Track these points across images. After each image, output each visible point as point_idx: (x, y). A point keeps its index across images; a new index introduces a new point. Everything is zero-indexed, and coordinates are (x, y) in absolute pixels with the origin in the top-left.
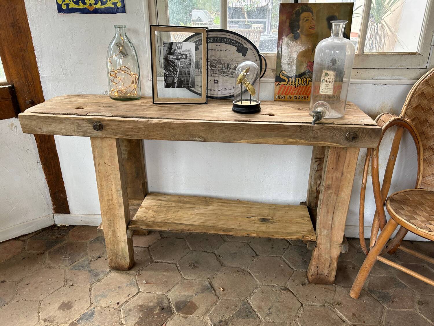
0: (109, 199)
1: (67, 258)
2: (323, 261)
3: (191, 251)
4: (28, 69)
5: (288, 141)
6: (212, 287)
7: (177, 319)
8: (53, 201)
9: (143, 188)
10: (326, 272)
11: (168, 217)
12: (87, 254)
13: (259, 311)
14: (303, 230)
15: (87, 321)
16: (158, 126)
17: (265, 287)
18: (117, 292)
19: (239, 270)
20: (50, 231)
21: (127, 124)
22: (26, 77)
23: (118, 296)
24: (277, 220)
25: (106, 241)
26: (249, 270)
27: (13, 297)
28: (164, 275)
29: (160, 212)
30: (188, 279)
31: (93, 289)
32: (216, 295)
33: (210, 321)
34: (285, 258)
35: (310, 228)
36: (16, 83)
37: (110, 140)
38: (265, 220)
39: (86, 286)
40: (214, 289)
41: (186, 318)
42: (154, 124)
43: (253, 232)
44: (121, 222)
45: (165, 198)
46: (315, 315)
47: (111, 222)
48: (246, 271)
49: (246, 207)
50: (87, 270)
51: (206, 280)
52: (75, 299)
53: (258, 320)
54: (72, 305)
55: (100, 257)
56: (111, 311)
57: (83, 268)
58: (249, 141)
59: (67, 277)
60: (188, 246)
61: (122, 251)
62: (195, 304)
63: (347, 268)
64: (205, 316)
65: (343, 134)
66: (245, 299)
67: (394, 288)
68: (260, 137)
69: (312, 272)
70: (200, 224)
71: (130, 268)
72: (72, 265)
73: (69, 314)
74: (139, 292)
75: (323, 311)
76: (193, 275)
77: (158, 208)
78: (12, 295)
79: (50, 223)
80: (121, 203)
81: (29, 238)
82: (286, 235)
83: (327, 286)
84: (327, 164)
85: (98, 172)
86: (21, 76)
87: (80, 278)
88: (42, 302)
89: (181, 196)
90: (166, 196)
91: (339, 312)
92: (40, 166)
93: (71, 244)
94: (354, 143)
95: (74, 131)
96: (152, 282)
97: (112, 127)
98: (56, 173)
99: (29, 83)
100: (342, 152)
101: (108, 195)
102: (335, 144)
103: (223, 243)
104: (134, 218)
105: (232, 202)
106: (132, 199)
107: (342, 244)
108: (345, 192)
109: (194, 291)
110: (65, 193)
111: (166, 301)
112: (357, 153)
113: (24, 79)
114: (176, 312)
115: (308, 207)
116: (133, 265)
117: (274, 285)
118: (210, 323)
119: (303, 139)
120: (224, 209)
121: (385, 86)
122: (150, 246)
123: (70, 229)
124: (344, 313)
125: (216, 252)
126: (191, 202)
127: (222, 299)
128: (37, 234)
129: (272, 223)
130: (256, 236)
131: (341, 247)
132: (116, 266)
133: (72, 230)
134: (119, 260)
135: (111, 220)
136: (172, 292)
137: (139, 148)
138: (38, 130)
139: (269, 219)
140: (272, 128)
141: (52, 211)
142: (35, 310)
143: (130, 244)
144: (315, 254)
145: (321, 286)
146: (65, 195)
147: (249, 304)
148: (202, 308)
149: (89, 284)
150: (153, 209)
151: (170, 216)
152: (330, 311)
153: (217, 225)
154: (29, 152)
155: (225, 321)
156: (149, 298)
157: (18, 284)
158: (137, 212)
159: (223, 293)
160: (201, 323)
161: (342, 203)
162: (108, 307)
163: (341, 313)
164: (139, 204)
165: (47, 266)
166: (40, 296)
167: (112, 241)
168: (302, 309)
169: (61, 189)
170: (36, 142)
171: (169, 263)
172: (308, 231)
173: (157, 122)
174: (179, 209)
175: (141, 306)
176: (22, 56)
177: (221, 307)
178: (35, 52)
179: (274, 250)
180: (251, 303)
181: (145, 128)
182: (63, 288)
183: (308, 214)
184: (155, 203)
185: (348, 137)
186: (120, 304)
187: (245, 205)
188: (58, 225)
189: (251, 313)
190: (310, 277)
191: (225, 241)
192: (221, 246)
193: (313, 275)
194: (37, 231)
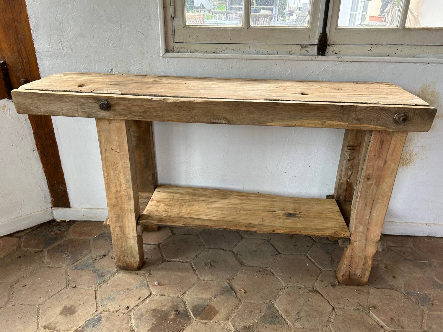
0: (117, 191)
1: (68, 256)
2: (356, 260)
3: (206, 248)
4: (22, 43)
5: (327, 123)
6: (232, 289)
7: (196, 325)
8: (51, 194)
9: (153, 179)
10: (359, 272)
11: (183, 211)
12: (91, 252)
13: (287, 316)
14: (333, 226)
15: (93, 328)
16: (175, 106)
17: (291, 288)
18: (126, 295)
19: (261, 270)
20: (49, 226)
21: (139, 103)
22: (19, 51)
23: (127, 299)
24: (304, 215)
25: (112, 238)
26: (272, 270)
27: (8, 300)
28: (178, 276)
29: (173, 206)
30: (205, 280)
31: (98, 292)
32: (237, 298)
33: (233, 327)
34: (310, 257)
35: (342, 224)
36: (8, 58)
37: (118, 122)
38: (291, 215)
39: (90, 288)
40: (234, 291)
41: (206, 324)
42: (170, 103)
43: (279, 228)
44: (130, 216)
45: (178, 190)
46: (350, 320)
47: (118, 217)
48: (268, 271)
49: (268, 201)
50: (91, 270)
51: (225, 281)
52: (79, 302)
53: (286, 326)
54: (76, 309)
55: (105, 256)
56: (120, 316)
57: (86, 268)
58: (281, 123)
59: (69, 278)
60: (202, 243)
61: (131, 249)
62: (214, 308)
63: (379, 268)
64: (226, 322)
65: (390, 115)
66: (269, 302)
67: (432, 289)
68: (293, 119)
69: (343, 272)
70: (218, 219)
71: (140, 268)
72: (74, 264)
73: (72, 320)
74: (150, 295)
75: (358, 316)
76: (210, 276)
77: (170, 201)
78: (7, 299)
79: (48, 218)
80: (130, 195)
81: (25, 235)
82: (316, 231)
83: (359, 287)
84: (369, 151)
85: (105, 160)
86: (13, 51)
87: (84, 278)
88: (41, 306)
89: (195, 188)
90: (179, 188)
91: (375, 317)
92: (36, 154)
93: (72, 241)
94: (404, 127)
95: (77, 112)
96: (164, 283)
97: (122, 107)
98: (54, 163)
99: (23, 59)
100: (387, 137)
101: (116, 186)
102: (381, 128)
103: (241, 240)
104: (145, 212)
105: (252, 195)
106: (141, 191)
107: (380, 241)
108: (387, 183)
109: (212, 293)
110: (65, 184)
111: (181, 304)
112: (404, 138)
113: (17, 54)
114: (193, 317)
115: (336, 200)
116: (143, 265)
117: (301, 286)
118: (233, 329)
119: (344, 121)
120: (244, 203)
121: (428, 65)
122: (161, 243)
123: (71, 225)
124: (380, 317)
125: (233, 250)
126: (206, 194)
127: (245, 302)
128: (34, 230)
129: (299, 218)
130: (283, 233)
131: (378, 244)
132: (124, 266)
133: (73, 226)
134: (128, 259)
135: (118, 215)
136: (188, 295)
137: (149, 134)
138: (35, 110)
139: (295, 214)
140: (309, 108)
141: (50, 205)
142: (33, 316)
143: (140, 241)
144: (348, 252)
145: (352, 287)
146: (64, 187)
147: (275, 307)
148: (222, 313)
149: (94, 285)
150: (165, 203)
151: (184, 211)
152: (366, 316)
153: (238, 220)
154: (24, 138)
155: (249, 327)
156: (163, 301)
157: (13, 285)
158: (147, 206)
159: (245, 295)
160: (223, 329)
161: (382, 195)
162: (117, 311)
163: (377, 317)
164: (148, 197)
165: (46, 266)
166: (38, 299)
167: (119, 238)
168: (334, 314)
169: (60, 180)
170: (31, 127)
171: (183, 262)
172: (340, 227)
173: (174, 100)
174: (194, 203)
175: (154, 310)
176: (15, 28)
177: (244, 312)
178: (30, 23)
179: (297, 247)
180: (277, 307)
181: (160, 107)
182: (64, 290)
183: (337, 208)
184: (167, 195)
185: (397, 119)
186: (130, 309)
187: (267, 198)
188: (57, 221)
189: (278, 318)
190: (341, 278)
191: (242, 238)
192: (239, 244)
193: (344, 275)
194: (34, 227)
